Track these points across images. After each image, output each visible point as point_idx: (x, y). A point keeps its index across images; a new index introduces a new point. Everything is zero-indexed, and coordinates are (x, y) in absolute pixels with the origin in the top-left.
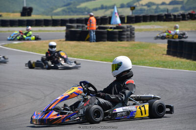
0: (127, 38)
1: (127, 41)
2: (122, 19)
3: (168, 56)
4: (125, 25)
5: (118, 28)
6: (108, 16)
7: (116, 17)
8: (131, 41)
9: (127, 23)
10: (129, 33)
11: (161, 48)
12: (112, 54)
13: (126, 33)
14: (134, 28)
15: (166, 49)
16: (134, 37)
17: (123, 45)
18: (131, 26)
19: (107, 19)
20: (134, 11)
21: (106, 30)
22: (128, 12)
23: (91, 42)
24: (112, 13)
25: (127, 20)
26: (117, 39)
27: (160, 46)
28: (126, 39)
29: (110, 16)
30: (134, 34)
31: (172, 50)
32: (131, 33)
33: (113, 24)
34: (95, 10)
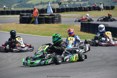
0: (57, 21)
1: (57, 23)
2: (54, 10)
3: (81, 32)
4: (55, 14)
5: (51, 15)
6: (45, 9)
7: (50, 9)
8: (59, 23)
9: (57, 13)
10: (58, 18)
11: (77, 27)
12: (48, 31)
13: (56, 19)
14: (61, 16)
15: (80, 28)
16: (61, 21)
17: (54, 26)
18: (59, 14)
19: (44, 10)
20: (60, 5)
21: (44, 17)
22: (57, 6)
23: (35, 24)
24: (47, 6)
25: (57, 11)
26: (51, 22)
28: (56, 22)
29: (46, 8)
30: (61, 19)
31: (83, 28)
32: (59, 18)
33: (48, 13)
34: (38, 5)
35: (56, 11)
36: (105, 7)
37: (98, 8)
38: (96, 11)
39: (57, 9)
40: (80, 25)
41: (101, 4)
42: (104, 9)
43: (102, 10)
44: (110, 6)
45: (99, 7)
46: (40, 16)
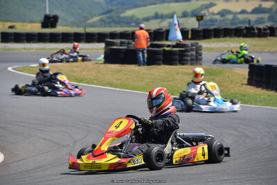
0: (192, 60)
1: (191, 64)
2: (184, 33)
3: (249, 87)
4: (188, 42)
5: (178, 45)
6: (164, 29)
7: (176, 30)
8: (197, 64)
9: (192, 39)
10: (194, 53)
11: (239, 74)
12: (170, 83)
13: (189, 53)
14: (201, 46)
15: (247, 77)
16: (201, 60)
17: (186, 71)
18: (197, 43)
19: (162, 33)
20: (201, 22)
21: (161, 49)
22: (192, 24)
23: (140, 65)
24: (170, 24)
25: (192, 34)
26: (177, 62)
27: (238, 72)
28: (189, 63)
29: (167, 28)
30: (200, 55)
31: (255, 78)
32: (197, 53)
33: (171, 41)
34: (147, 19)
35: (190, 36)
39: (194, 31)
40: (248, 70)
46: (152, 46)
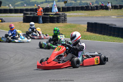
0: (62, 21)
1: (62, 23)
2: (59, 9)
3: (87, 32)
4: (61, 13)
5: (56, 14)
6: (50, 7)
7: (55, 7)
8: (64, 23)
9: (62, 11)
10: (63, 18)
11: (83, 27)
13: (61, 18)
14: (66, 15)
15: (86, 28)
16: (66, 21)
17: (59, 25)
18: (64, 13)
19: (49, 9)
20: (66, 4)
21: (49, 16)
22: (62, 5)
23: (39, 23)
24: (52, 5)
26: (56, 22)
27: (82, 26)
28: (61, 22)
29: (51, 7)
30: (66, 19)
31: (90, 28)
32: (64, 18)
33: (53, 12)
34: (42, 3)
35: (61, 10)
36: (113, 6)
37: (106, 8)
38: (103, 10)
39: (63, 8)
40: (87, 25)
41: (109, 3)
42: (112, 8)
43: (110, 9)
44: (118, 5)
45: (106, 6)
46: (45, 15)
